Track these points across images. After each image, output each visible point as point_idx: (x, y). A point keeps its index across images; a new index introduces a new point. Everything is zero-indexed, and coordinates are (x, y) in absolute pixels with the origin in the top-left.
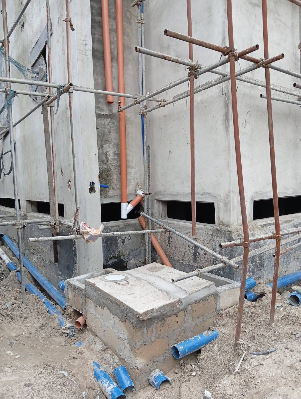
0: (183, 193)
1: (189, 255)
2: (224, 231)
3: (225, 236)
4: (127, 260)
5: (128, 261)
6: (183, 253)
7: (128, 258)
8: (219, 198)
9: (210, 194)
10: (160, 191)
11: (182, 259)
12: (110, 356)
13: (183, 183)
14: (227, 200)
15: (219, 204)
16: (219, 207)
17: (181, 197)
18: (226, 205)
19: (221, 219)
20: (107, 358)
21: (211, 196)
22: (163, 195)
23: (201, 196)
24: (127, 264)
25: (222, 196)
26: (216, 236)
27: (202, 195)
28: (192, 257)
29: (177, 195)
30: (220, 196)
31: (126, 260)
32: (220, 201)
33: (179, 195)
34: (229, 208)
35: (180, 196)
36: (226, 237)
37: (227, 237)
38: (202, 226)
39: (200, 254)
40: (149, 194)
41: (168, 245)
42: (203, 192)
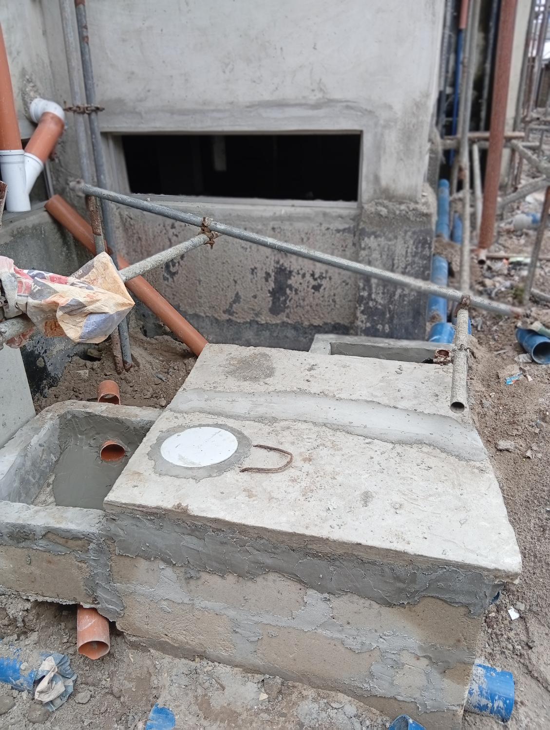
0: (232, 103)
1: (255, 297)
2: (405, 218)
3: (406, 232)
4: (44, 349)
5: (45, 352)
6: (231, 295)
7: (43, 340)
8: (384, 115)
9: (349, 104)
10: (120, 101)
11: (228, 311)
12: (316, 706)
13: (230, 66)
14: (414, 121)
15: (382, 135)
16: (379, 147)
17: (220, 119)
18: (409, 138)
19: (384, 183)
20: (315, 716)
21: (352, 112)
22: (136, 113)
23: (310, 113)
24: (44, 361)
25: (398, 108)
26: (374, 233)
27: (316, 106)
28: (265, 301)
29: (203, 112)
30: (390, 107)
31: (39, 350)
32: (385, 127)
33: (213, 111)
34: (420, 148)
35: (215, 115)
36: (409, 233)
37: (414, 233)
38: (308, 210)
39: (296, 290)
40: (93, 111)
41: (165, 279)
42: (319, 95)
